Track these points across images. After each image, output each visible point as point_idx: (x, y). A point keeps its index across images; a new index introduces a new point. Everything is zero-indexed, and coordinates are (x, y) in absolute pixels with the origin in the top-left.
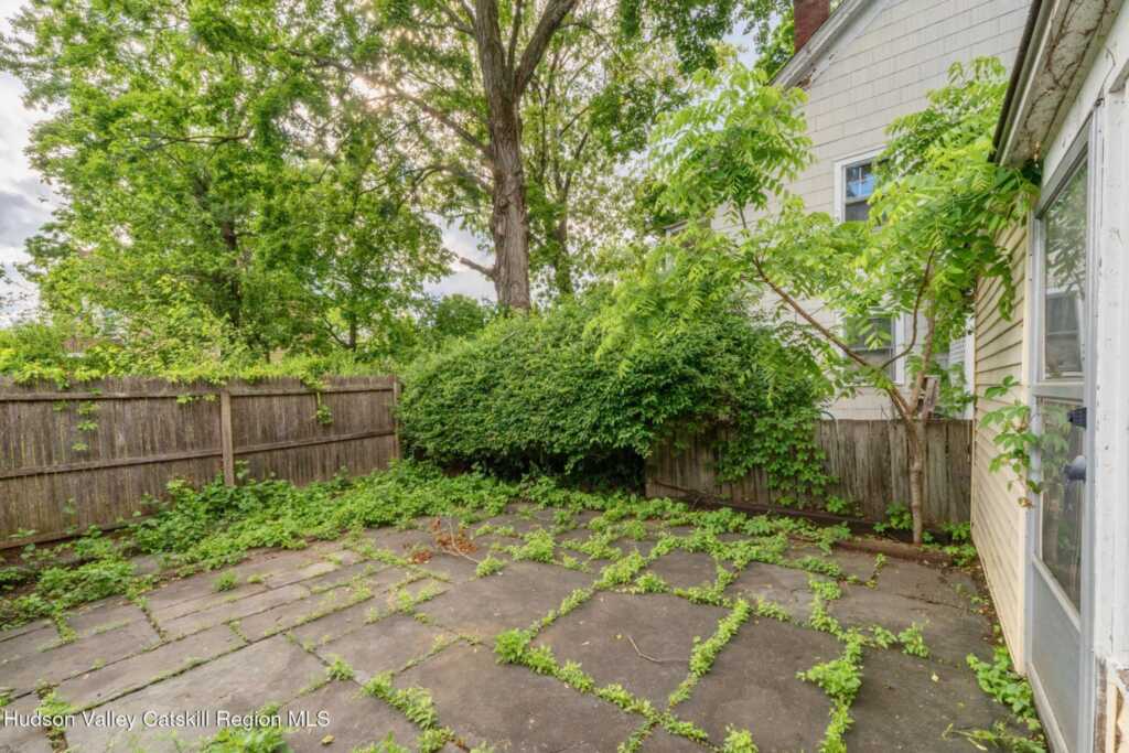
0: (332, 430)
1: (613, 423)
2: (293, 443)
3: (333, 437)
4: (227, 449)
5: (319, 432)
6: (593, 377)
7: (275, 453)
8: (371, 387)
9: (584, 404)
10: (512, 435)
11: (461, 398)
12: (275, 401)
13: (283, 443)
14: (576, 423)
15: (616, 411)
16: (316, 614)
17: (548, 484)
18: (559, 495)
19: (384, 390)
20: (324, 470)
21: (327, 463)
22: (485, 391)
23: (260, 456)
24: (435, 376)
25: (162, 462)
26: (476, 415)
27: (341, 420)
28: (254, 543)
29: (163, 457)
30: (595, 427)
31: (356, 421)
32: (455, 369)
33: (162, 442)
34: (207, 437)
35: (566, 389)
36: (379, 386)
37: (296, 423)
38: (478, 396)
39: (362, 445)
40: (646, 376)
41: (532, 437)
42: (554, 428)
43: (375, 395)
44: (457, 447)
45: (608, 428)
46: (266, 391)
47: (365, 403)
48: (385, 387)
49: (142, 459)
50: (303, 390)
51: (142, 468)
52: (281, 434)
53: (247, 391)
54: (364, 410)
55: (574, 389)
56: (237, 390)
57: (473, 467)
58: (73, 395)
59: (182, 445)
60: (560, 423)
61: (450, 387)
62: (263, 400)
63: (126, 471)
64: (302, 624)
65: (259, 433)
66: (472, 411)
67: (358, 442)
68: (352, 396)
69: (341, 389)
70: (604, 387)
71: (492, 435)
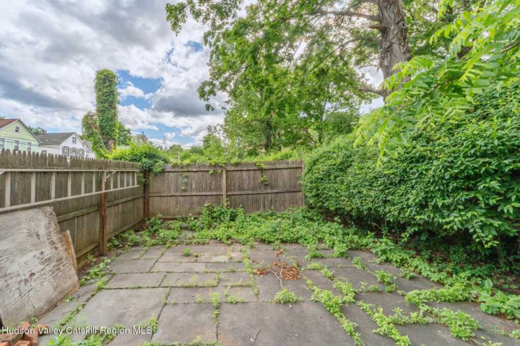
0: (269, 187)
1: (440, 204)
2: (250, 192)
3: (269, 191)
4: (224, 192)
5: (263, 187)
6: (418, 161)
7: (243, 196)
8: (290, 166)
9: (409, 184)
10: (357, 201)
11: (328, 173)
12: (244, 172)
13: (246, 192)
14: (404, 199)
15: (445, 194)
16: (187, 285)
17: (386, 244)
18: (396, 257)
19: (297, 168)
20: (264, 207)
21: (266, 203)
22: (342, 170)
23: (237, 197)
24: (318, 160)
25: (205, 195)
26: (335, 185)
27: (274, 183)
28: (213, 237)
29: (204, 193)
30: (422, 206)
31: (281, 184)
32: (327, 156)
33: (205, 188)
34: (219, 188)
35: (391, 171)
36: (294, 166)
37: (252, 183)
38: (337, 173)
39: (284, 196)
40: (482, 160)
41: (370, 205)
42: (385, 202)
43: (292, 170)
44: (326, 204)
45: (435, 207)
46: (240, 169)
47: (286, 175)
48: (298, 166)
49: (199, 194)
50: (256, 168)
51: (199, 197)
52: (246, 188)
53: (233, 168)
54: (286, 178)
55: (398, 172)
56: (229, 168)
57: (336, 219)
58: (183, 170)
59: (211, 190)
60: (389, 198)
61: (322, 167)
62: (239, 172)
63: (195, 197)
64: (179, 287)
65: (237, 187)
66: (334, 183)
67: (282, 195)
68: (279, 171)
69: (274, 167)
70: (427, 170)
71: (344, 200)
